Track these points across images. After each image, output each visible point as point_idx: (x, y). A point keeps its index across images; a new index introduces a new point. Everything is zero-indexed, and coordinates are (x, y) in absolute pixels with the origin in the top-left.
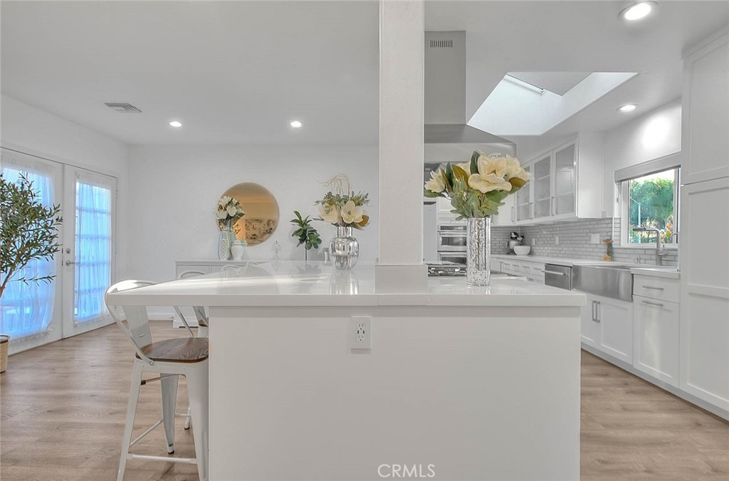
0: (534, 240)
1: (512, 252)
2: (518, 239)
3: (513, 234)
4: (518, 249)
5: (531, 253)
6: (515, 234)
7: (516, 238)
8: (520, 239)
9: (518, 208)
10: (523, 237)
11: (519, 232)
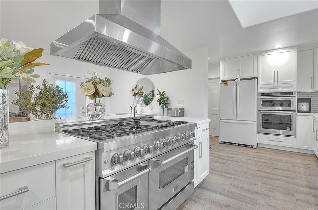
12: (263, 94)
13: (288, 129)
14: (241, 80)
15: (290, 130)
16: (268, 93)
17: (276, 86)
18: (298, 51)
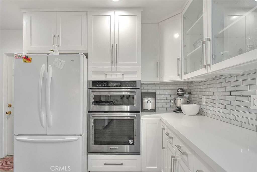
0: (203, 98)
1: (179, 110)
2: (185, 95)
3: (179, 90)
4: (186, 108)
5: (200, 113)
6: (182, 90)
7: (183, 94)
8: (187, 95)
9: (185, 59)
10: (190, 93)
11: (185, 88)
12: (95, 84)
13: (131, 141)
14: (60, 54)
15: (133, 144)
16: (102, 82)
17: (115, 70)
18: (143, 23)
